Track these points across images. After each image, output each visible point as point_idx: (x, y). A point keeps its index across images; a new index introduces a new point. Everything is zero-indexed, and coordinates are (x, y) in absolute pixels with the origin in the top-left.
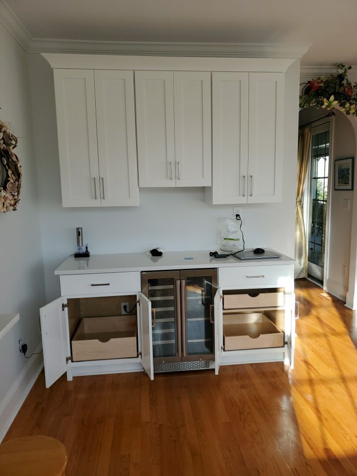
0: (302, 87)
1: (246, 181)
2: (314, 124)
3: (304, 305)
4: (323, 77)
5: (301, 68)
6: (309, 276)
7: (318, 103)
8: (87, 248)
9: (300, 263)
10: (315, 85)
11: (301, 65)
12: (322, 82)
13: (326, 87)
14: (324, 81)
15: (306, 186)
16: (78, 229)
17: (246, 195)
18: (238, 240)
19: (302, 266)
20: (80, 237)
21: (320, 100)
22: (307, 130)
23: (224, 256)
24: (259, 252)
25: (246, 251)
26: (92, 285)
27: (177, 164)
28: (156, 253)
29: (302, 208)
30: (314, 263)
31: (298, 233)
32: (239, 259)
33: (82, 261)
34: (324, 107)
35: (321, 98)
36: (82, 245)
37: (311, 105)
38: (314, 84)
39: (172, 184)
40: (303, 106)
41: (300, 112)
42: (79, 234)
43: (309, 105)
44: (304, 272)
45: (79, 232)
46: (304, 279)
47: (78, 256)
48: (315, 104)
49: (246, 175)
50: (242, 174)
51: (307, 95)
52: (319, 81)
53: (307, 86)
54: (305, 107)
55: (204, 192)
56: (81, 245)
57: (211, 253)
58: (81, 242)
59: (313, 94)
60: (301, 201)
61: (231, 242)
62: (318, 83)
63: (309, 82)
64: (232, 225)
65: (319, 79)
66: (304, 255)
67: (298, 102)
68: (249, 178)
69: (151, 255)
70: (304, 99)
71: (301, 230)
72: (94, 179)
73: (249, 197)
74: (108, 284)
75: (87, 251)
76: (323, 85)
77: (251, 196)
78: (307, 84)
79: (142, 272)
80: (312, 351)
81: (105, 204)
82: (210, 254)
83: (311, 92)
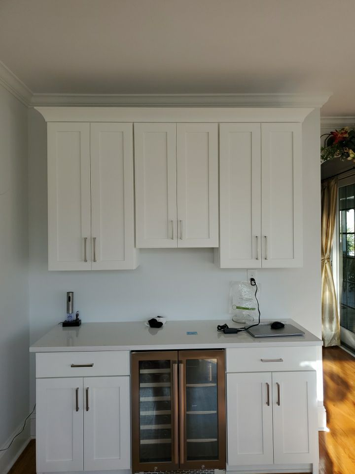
0: (325, 138)
1: (259, 242)
2: (340, 177)
3: (338, 384)
4: (347, 128)
5: (321, 119)
6: (343, 343)
7: (343, 154)
8: (77, 315)
9: (331, 328)
10: (339, 136)
11: (321, 116)
12: (346, 132)
13: (351, 138)
14: (349, 131)
15: (334, 242)
16: (68, 293)
17: (259, 257)
18: (253, 309)
19: (333, 332)
20: (71, 303)
21: (345, 151)
22: (333, 183)
23: (235, 331)
24: (277, 326)
25: (262, 324)
26: (73, 366)
27: (179, 223)
28: (155, 324)
29: (331, 265)
30: (347, 329)
31: (327, 293)
32: (253, 336)
33: (72, 331)
34: (349, 159)
35: (346, 149)
36: (72, 312)
37: (335, 157)
38: (337, 135)
39: (173, 244)
40: (326, 159)
41: (322, 166)
42: (69, 299)
43: (333, 156)
44: (336, 339)
45: (69, 298)
46: (336, 347)
47: (66, 324)
48: (340, 156)
49: (259, 235)
50: (255, 234)
51: (330, 147)
52: (342, 131)
53: (330, 137)
54: (328, 159)
55: (213, 253)
56: (70, 312)
57: (219, 326)
58: (71, 308)
59: (337, 145)
60: (329, 258)
61: (245, 312)
62: (342, 133)
63: (332, 133)
64: (246, 291)
65: (343, 129)
66: (335, 319)
67: (319, 154)
68: (263, 239)
69: (149, 326)
70: (327, 151)
71: (330, 291)
72: (85, 239)
73: (264, 260)
74: (91, 366)
75: (77, 319)
76: (348, 136)
77: (266, 259)
78: (330, 135)
79: (132, 351)
80: (350, 457)
81: (96, 266)
82: (218, 328)
83: (334, 143)
